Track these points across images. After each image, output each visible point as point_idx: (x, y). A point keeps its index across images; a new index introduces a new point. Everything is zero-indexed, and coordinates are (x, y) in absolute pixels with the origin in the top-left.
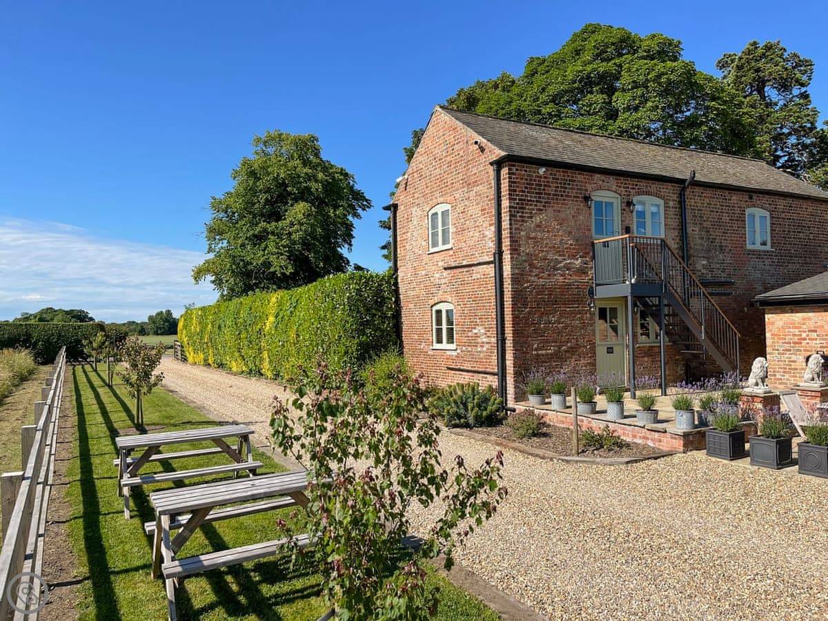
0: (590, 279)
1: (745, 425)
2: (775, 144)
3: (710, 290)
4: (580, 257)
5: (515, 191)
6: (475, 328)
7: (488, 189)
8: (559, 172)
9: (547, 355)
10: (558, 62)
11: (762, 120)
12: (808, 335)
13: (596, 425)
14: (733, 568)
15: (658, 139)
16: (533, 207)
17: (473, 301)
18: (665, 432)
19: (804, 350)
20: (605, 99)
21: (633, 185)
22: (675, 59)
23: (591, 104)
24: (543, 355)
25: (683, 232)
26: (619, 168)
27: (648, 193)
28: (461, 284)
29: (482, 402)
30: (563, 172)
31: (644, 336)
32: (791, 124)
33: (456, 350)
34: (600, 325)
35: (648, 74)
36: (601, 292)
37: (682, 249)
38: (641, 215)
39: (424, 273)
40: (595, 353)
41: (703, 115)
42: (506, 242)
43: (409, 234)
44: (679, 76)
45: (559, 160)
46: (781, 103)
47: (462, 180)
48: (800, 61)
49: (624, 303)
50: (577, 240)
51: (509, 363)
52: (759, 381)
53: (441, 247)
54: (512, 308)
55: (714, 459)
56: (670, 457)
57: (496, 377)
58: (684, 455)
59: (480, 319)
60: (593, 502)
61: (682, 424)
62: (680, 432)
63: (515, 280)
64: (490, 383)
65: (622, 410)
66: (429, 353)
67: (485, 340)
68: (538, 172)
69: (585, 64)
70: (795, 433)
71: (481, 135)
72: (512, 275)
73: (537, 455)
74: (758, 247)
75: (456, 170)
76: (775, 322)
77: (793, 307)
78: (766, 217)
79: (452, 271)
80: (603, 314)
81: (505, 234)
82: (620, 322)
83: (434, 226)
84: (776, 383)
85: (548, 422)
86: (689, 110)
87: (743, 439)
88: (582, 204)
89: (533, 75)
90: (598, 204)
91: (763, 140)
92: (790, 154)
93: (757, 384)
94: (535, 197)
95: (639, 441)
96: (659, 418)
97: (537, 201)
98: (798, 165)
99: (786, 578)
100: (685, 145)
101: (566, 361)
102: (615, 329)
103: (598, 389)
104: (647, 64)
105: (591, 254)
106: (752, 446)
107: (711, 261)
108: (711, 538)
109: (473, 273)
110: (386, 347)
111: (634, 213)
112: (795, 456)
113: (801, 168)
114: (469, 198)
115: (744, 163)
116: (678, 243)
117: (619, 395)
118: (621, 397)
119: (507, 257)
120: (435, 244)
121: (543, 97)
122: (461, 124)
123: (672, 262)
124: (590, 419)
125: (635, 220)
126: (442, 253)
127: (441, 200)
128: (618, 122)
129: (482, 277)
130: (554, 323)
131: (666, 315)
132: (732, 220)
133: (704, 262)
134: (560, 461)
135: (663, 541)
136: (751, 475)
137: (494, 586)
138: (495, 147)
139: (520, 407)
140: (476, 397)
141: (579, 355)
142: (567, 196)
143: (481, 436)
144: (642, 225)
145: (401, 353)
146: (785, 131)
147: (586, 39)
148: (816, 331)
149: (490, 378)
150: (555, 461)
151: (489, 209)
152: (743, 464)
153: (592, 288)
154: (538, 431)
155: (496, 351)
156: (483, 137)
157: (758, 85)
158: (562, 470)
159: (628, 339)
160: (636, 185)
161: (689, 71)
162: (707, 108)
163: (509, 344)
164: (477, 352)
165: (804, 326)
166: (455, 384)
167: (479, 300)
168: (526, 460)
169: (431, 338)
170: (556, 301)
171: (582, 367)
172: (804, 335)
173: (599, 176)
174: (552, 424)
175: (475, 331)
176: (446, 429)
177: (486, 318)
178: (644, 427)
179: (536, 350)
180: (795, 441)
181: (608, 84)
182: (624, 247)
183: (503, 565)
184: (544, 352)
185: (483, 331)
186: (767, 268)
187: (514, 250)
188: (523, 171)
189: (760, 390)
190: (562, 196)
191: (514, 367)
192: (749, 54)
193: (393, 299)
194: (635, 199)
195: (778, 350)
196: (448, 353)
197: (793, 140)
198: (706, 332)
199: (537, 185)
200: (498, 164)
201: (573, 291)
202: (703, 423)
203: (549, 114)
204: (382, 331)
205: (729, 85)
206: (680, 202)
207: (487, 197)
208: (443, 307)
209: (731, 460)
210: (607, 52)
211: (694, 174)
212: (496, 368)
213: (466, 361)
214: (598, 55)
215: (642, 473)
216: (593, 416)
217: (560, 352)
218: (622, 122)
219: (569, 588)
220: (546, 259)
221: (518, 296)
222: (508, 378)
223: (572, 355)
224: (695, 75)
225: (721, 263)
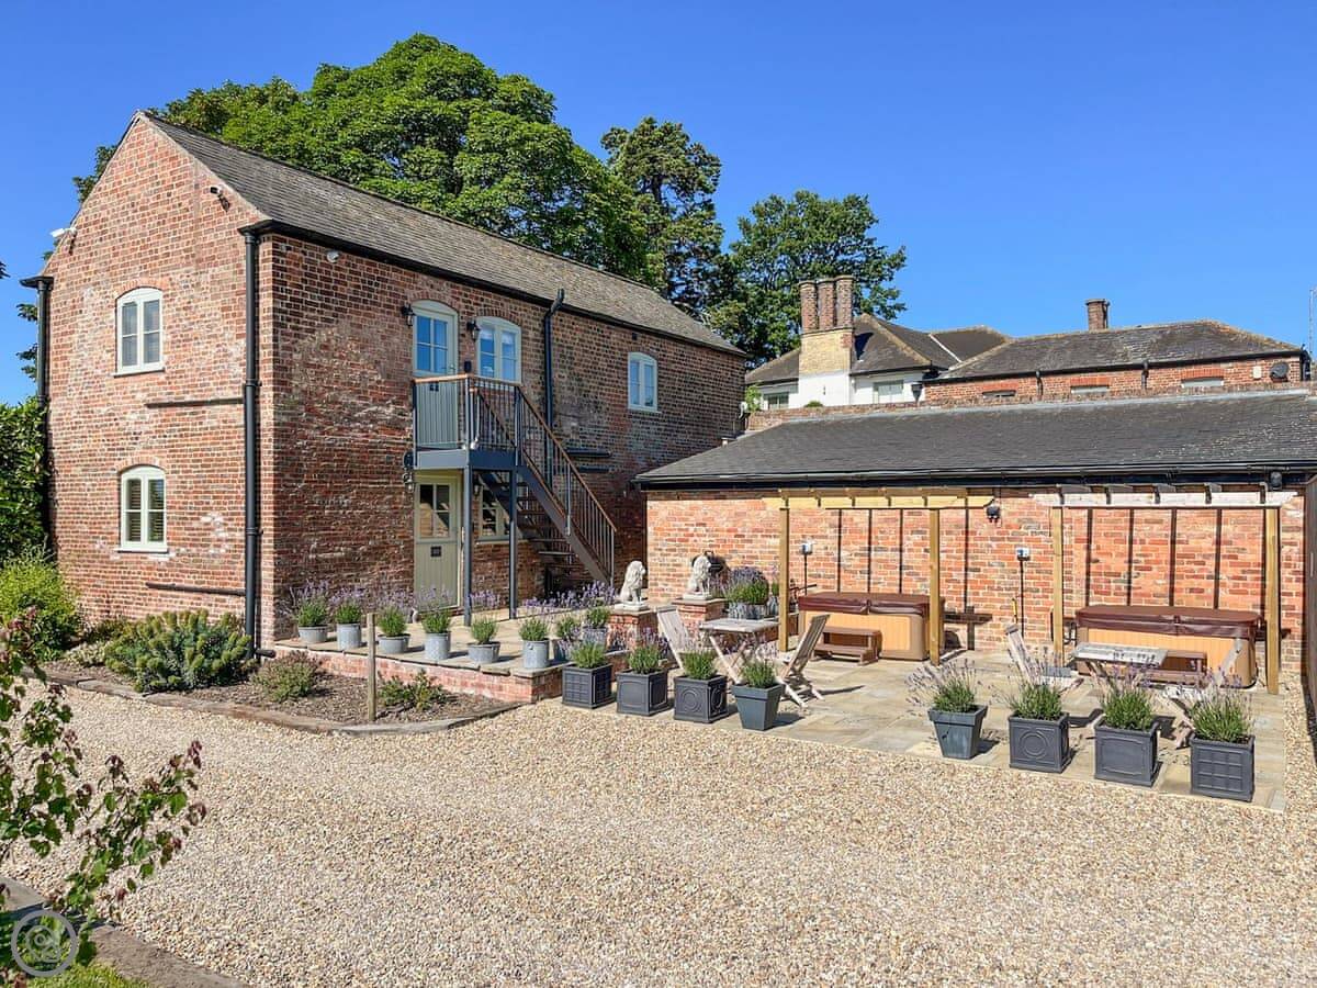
0: (408, 440)
1: (615, 656)
2: (671, 266)
3: (580, 465)
4: (394, 403)
5: (285, 284)
6: (205, 514)
7: (235, 273)
8: (362, 262)
9: (333, 560)
10: (370, 83)
11: (655, 230)
12: (695, 530)
13: (406, 672)
14: (581, 867)
15: (519, 234)
16: (316, 314)
17: (202, 466)
18: (508, 675)
19: (692, 550)
20: (442, 158)
21: (477, 298)
22: (546, 121)
23: (421, 163)
24: (326, 560)
25: (546, 378)
26: (456, 270)
27: (498, 314)
28: (181, 436)
29: (213, 644)
30: (368, 263)
31: (489, 530)
32: (691, 243)
33: (167, 553)
34: (422, 512)
35: (507, 134)
36: (424, 461)
37: (544, 402)
38: (488, 346)
39: (104, 410)
40: (412, 556)
41: (581, 210)
42: (266, 370)
43: (75, 337)
44: (550, 146)
45: (361, 242)
46: (680, 211)
47: (185, 251)
48: (705, 156)
49: (459, 478)
50: (389, 376)
51: (267, 573)
52: (634, 594)
53: (141, 366)
54: (275, 481)
55: (571, 709)
56: (513, 711)
57: (242, 598)
58: (532, 706)
59: (215, 498)
60: (390, 795)
61: (531, 661)
62: (528, 673)
63: (281, 434)
64: (230, 610)
65: (448, 644)
66: (112, 558)
67: (224, 535)
68: (326, 258)
69: (414, 96)
70: (673, 664)
71: (225, 180)
72: (275, 425)
73: (306, 728)
74: (642, 407)
75: (175, 233)
76: (660, 511)
77: (680, 491)
78: (652, 367)
79: (164, 412)
80: (426, 494)
81: (265, 354)
82: (452, 508)
83: (128, 328)
84: (657, 595)
85: (330, 670)
86: (562, 199)
87: (610, 677)
88: (397, 319)
89: (328, 94)
90: (424, 322)
91: (655, 259)
92: (688, 282)
93: (631, 599)
94: (320, 299)
95: (470, 691)
96: (501, 653)
97: (322, 306)
98: (697, 300)
99: (648, 870)
100: (556, 250)
101: (365, 569)
102: (445, 518)
103: (415, 613)
104: (504, 118)
105: (411, 399)
106: (619, 687)
107: (583, 423)
108: (556, 825)
109: (204, 417)
110: (16, 548)
111: (478, 342)
112: (671, 695)
113: (701, 304)
114: (198, 284)
115: (630, 287)
116: (539, 394)
117: (444, 623)
118: (446, 624)
119: (267, 394)
120: (129, 359)
121: (344, 135)
122: (187, 153)
123: (531, 420)
124: (398, 662)
125: (479, 352)
126: (144, 377)
127: (144, 280)
128: (462, 199)
129: (222, 424)
130: (348, 508)
131: (519, 499)
132: (612, 367)
133: (574, 424)
134: (344, 734)
135: (490, 841)
136: (616, 728)
137: (201, 967)
138: (251, 205)
139: (283, 649)
140: (199, 637)
141: (386, 559)
142: (374, 303)
143: (206, 704)
144: (488, 361)
145: (51, 559)
146: (684, 250)
147: (415, 58)
148: (704, 525)
149: (231, 601)
150: (336, 734)
151: (237, 308)
152: (608, 712)
153: (411, 453)
154: (312, 686)
155: (243, 554)
156: (228, 183)
157: (653, 180)
158: (346, 749)
159: (464, 534)
160: (482, 300)
161: (563, 143)
162: (586, 200)
163: (267, 542)
164: (208, 556)
165: (692, 518)
166: (160, 614)
167: (215, 465)
168: (286, 737)
169: (117, 531)
170: (351, 472)
171: (391, 578)
172: (691, 529)
173: (425, 277)
174: (336, 673)
175: (204, 519)
176: (140, 696)
177: (226, 498)
178: (478, 670)
179: (315, 551)
180: (673, 674)
181: (448, 136)
182: (462, 393)
183: (224, 927)
184: (328, 555)
185: (220, 519)
186: (653, 437)
187: (282, 382)
188: (298, 253)
189: (634, 607)
190: (365, 301)
191: (275, 581)
192: (643, 135)
193: (38, 456)
194: (480, 321)
195: (660, 550)
196: (151, 558)
197: (692, 264)
198: (573, 525)
199: (323, 278)
200: (256, 234)
201: (380, 457)
202: (560, 658)
203: (354, 165)
204: (11, 516)
205: (616, 174)
206: (543, 333)
207: (234, 287)
208: (144, 476)
209: (594, 708)
210: (447, 86)
211: (563, 294)
212: (243, 583)
213: (187, 572)
214: (435, 88)
215: (471, 740)
216: (403, 657)
217: (355, 555)
218: (469, 198)
219: (336, 944)
220: (336, 403)
221: (286, 462)
222: (263, 600)
223: (376, 559)
224: (571, 149)
225: (596, 427)
